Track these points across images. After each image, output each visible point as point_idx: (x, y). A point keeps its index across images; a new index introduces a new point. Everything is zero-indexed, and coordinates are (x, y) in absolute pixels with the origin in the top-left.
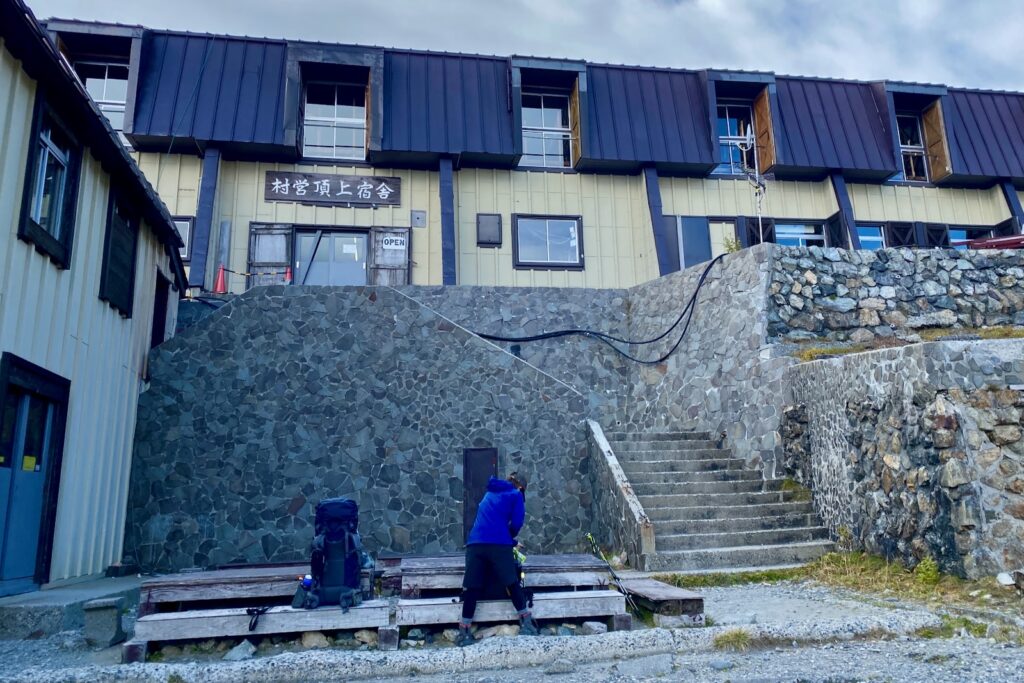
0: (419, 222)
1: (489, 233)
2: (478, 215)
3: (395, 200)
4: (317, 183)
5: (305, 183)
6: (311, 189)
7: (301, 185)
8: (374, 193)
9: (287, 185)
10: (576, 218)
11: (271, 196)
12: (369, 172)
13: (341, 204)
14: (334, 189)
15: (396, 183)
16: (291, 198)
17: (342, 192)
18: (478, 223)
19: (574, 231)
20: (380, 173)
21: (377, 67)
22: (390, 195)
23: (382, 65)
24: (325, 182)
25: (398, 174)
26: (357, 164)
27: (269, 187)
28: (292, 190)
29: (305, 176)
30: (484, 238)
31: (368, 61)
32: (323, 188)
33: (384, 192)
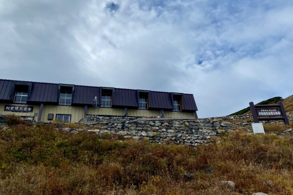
0: (36, 115)
1: (51, 117)
2: (49, 114)
3: (31, 111)
4: (15, 107)
5: (13, 107)
6: (14, 109)
7: (12, 108)
8: (27, 109)
9: (9, 108)
10: (70, 115)
11: (5, 110)
12: (27, 105)
13: (20, 112)
14: (19, 108)
15: (32, 108)
16: (10, 110)
17: (21, 109)
18: (49, 115)
19: (69, 118)
20: (29, 106)
21: (31, 86)
22: (31, 110)
23: (32, 85)
24: (17, 107)
25: (33, 106)
26: (25, 104)
27: (5, 108)
28: (10, 109)
29: (13, 106)
30: (49, 119)
31: (29, 84)
32: (17, 108)
33: (30, 109)
